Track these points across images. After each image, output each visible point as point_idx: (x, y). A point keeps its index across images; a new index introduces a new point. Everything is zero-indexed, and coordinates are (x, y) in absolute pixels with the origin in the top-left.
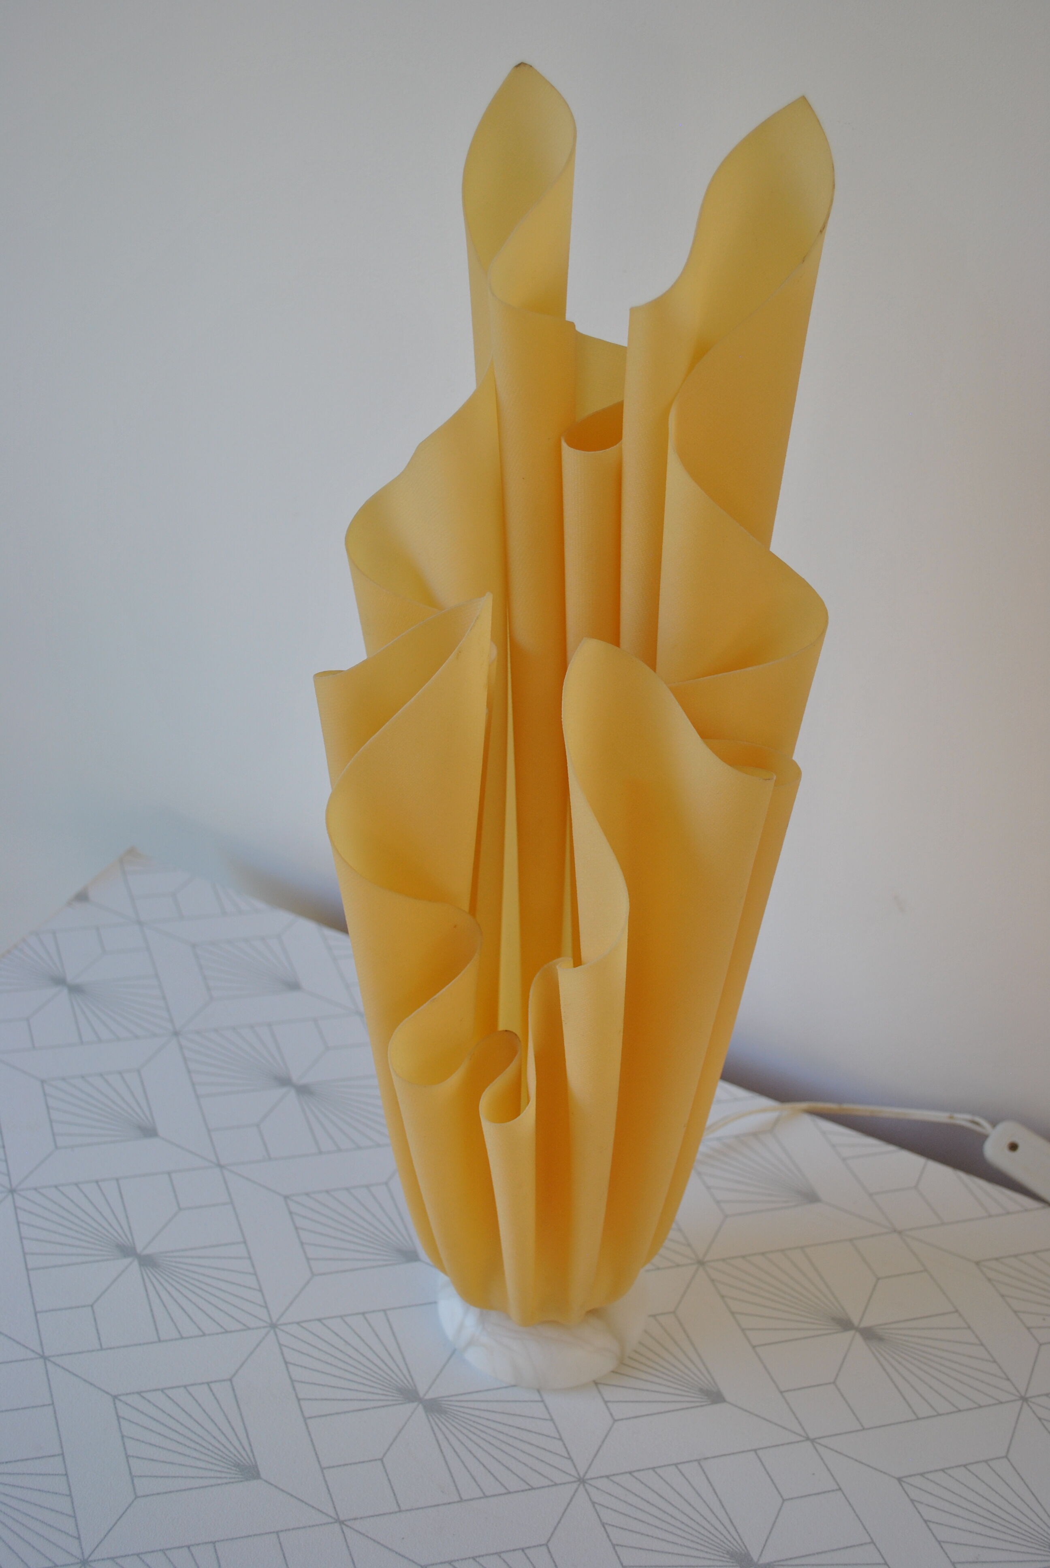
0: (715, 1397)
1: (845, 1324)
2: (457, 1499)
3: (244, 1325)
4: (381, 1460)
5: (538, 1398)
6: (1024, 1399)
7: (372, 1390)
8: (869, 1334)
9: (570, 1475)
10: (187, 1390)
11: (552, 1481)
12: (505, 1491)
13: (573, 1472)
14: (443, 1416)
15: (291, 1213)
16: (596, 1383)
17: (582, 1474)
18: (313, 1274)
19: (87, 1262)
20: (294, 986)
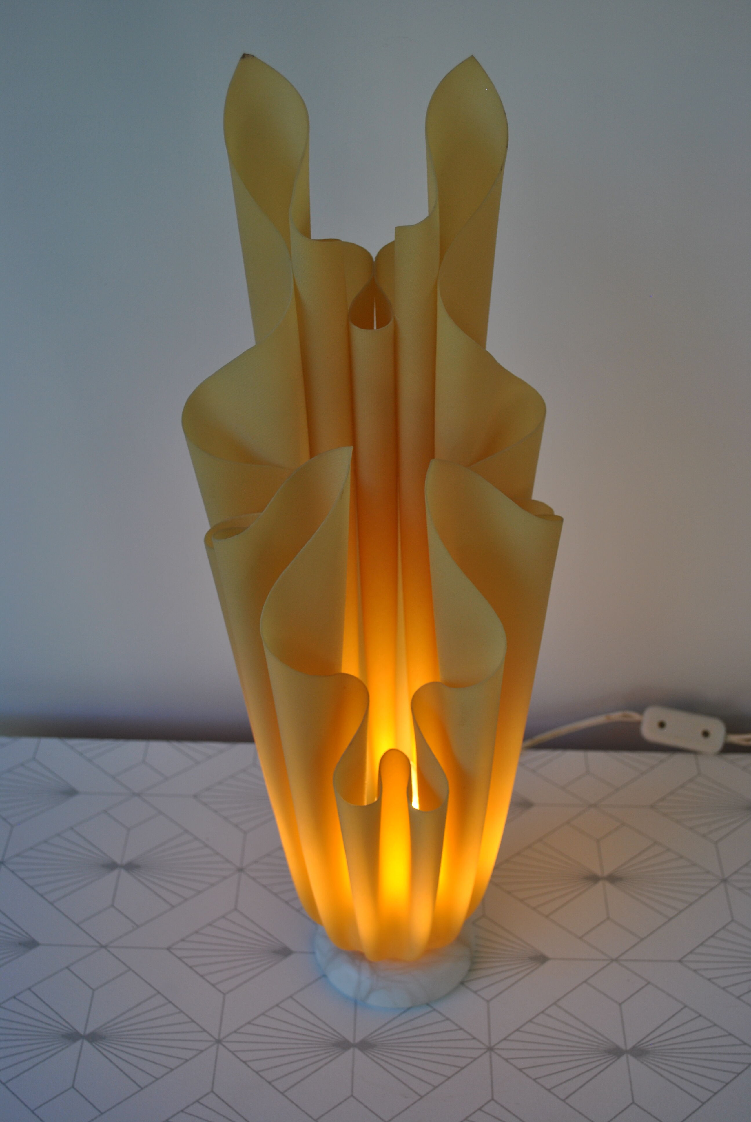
0: (542, 959)
1: (594, 879)
2: (418, 1097)
3: (198, 1050)
4: (352, 1096)
5: (430, 1009)
6: (725, 881)
7: (317, 1053)
8: (613, 879)
9: (480, 1048)
10: (186, 1113)
11: (471, 1058)
12: (446, 1078)
13: (482, 1046)
14: (375, 1048)
15: (180, 958)
16: (462, 983)
17: (487, 1044)
18: (224, 994)
19: (47, 1058)
20: (72, 792)
